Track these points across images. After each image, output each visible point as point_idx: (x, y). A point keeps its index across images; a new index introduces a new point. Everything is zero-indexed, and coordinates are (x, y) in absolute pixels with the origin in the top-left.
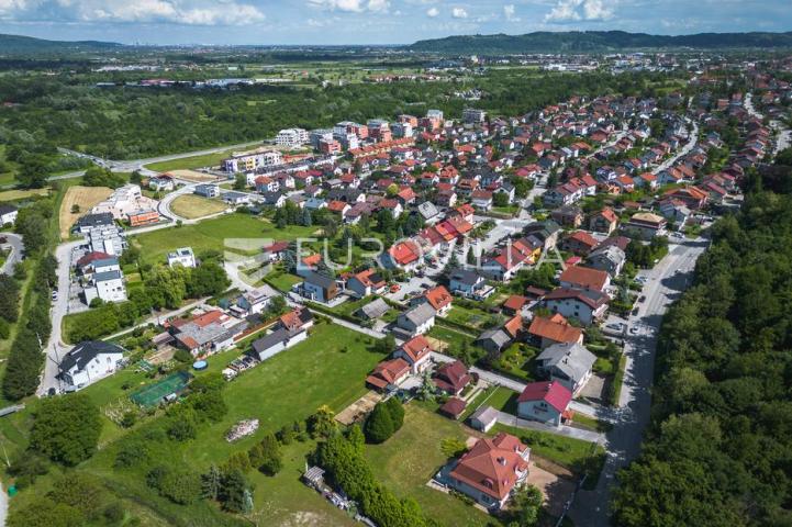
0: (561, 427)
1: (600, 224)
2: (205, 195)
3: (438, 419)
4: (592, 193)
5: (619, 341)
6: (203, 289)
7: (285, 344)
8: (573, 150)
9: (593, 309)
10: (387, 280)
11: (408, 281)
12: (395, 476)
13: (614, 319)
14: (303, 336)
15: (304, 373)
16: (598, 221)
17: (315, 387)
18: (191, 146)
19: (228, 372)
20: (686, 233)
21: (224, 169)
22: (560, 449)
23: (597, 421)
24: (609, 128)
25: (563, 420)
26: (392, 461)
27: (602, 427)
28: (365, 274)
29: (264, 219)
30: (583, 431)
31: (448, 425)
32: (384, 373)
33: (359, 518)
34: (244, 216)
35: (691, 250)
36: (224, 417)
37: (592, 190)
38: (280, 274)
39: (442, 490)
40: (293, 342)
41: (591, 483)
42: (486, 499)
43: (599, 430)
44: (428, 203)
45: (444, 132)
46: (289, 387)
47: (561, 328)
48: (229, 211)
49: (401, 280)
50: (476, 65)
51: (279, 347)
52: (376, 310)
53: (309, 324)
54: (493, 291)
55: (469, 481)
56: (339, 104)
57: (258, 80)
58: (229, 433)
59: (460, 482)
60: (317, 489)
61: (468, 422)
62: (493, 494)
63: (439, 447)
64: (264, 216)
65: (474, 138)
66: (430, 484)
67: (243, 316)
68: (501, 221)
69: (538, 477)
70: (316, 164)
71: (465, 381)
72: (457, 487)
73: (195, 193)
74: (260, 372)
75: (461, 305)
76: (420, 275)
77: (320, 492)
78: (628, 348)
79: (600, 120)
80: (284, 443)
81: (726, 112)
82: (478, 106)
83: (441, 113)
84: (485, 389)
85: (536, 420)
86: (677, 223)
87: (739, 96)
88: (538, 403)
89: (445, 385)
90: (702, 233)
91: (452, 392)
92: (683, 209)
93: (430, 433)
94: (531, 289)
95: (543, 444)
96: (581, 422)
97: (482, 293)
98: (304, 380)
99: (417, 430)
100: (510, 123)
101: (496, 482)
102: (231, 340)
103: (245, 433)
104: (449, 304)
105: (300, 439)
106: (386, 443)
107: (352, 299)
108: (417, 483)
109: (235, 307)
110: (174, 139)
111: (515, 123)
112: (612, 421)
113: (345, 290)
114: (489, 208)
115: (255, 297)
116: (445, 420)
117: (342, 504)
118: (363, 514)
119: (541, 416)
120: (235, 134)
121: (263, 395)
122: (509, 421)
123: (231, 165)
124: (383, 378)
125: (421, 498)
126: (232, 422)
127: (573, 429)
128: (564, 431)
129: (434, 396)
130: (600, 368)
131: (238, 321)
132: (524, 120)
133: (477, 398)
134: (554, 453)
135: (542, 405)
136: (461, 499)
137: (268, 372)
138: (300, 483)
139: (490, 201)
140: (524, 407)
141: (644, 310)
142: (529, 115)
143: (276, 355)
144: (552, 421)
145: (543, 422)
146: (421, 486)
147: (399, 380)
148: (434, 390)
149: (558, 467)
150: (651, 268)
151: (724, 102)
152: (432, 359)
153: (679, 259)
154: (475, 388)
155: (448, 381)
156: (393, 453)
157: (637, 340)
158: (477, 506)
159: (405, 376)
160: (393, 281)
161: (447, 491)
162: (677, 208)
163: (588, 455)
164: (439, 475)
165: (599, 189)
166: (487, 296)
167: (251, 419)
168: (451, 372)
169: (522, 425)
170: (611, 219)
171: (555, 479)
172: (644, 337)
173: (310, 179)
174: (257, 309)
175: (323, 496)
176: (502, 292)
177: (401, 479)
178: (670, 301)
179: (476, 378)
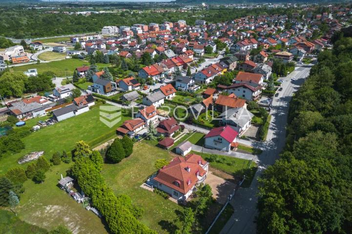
0: (230, 152)
1: (259, 59)
2: (57, 52)
3: (156, 149)
4: (256, 47)
5: (267, 109)
6: (35, 87)
7: (74, 113)
8: (247, 33)
9: (253, 91)
10: (142, 83)
11: (154, 84)
12: (121, 182)
13: (264, 98)
14: (86, 109)
15: (82, 127)
16: (258, 57)
17: (85, 134)
18: (58, 33)
19: (35, 127)
20: (304, 62)
21: (72, 42)
22: (229, 164)
23: (253, 149)
24: (265, 26)
25: (232, 148)
26: (121, 173)
27: (256, 152)
28: (129, 79)
29: (85, 61)
30: (243, 154)
31: (161, 152)
32: (127, 125)
33: (89, 208)
34: (75, 59)
35: (306, 69)
36: (23, 150)
37: (256, 46)
38: (84, 82)
39: (150, 189)
40: (80, 112)
41: (247, 184)
42: (176, 194)
43: (253, 154)
44: (170, 50)
45: (185, 28)
46: (70, 134)
47: (234, 100)
48: (68, 57)
49: (150, 84)
50: (205, 7)
51: (70, 114)
52: (132, 97)
53: (93, 104)
54: (199, 88)
55: (166, 183)
56: (136, 19)
57: (101, 12)
58: (21, 159)
59: (161, 184)
60: (66, 191)
61: (174, 151)
62: (181, 190)
63: (153, 164)
64: (86, 60)
65: (200, 31)
66: (142, 186)
67: (55, 100)
68: (208, 59)
69: (213, 181)
70: (119, 40)
71: (176, 128)
72: (159, 187)
73: (54, 51)
74: (55, 127)
75: (181, 94)
76: (161, 82)
77: (68, 192)
78: (273, 111)
79: (261, 23)
80: (55, 164)
81: (321, 20)
82: (203, 19)
83: (185, 21)
84: (187, 134)
85: (215, 149)
86: (299, 57)
87: (327, 13)
88: (216, 138)
89: (163, 131)
90: (312, 62)
91: (167, 135)
92: (303, 51)
93: (150, 156)
94: (219, 86)
95: (218, 162)
96: (243, 149)
97: (193, 88)
98: (80, 131)
99: (142, 155)
100: (218, 25)
101: (182, 182)
102: (44, 111)
103: (32, 159)
104: (174, 94)
105: (66, 162)
106: (120, 163)
107: (121, 92)
108: (134, 186)
109: (52, 96)
110: (50, 30)
111: (220, 25)
112: (262, 149)
113: (116, 88)
114: (203, 54)
115: (63, 89)
116: (160, 150)
117: (79, 199)
118: (91, 206)
119: (218, 146)
120: (82, 29)
121: (51, 138)
122: (199, 149)
123: (75, 40)
124: (127, 128)
125: (134, 195)
126: (27, 153)
127: (237, 153)
128: (232, 154)
129: (156, 138)
130: (256, 122)
131: (51, 102)
132: (224, 24)
133: (182, 138)
134: (225, 167)
135: (219, 139)
136: (160, 194)
137: (59, 127)
138: (57, 187)
139: (203, 50)
140: (209, 142)
141: (281, 94)
142: (227, 22)
143: (68, 119)
144: (225, 149)
145: (220, 150)
146: (136, 187)
147: (137, 130)
148: (156, 133)
149: (227, 175)
150: (286, 76)
151: (319, 16)
152: (159, 119)
153: (300, 72)
154: (182, 133)
155: (165, 128)
156: (123, 168)
157: (277, 108)
158: (171, 199)
159: (141, 128)
160: (146, 84)
161: (152, 190)
162: (299, 50)
163: (245, 167)
164: (149, 180)
165: (259, 46)
166: (195, 90)
167: (39, 151)
168: (167, 124)
169: (207, 152)
170: (265, 56)
171: (223, 181)
172: (282, 106)
173: (114, 45)
174: (64, 96)
175: (70, 195)
176: (204, 88)
177: (124, 184)
178: (296, 90)
179: (183, 128)
